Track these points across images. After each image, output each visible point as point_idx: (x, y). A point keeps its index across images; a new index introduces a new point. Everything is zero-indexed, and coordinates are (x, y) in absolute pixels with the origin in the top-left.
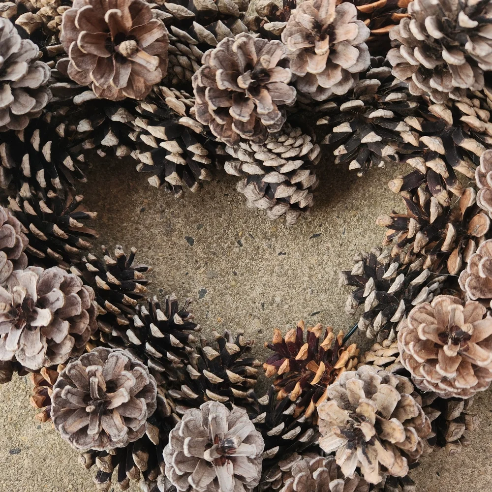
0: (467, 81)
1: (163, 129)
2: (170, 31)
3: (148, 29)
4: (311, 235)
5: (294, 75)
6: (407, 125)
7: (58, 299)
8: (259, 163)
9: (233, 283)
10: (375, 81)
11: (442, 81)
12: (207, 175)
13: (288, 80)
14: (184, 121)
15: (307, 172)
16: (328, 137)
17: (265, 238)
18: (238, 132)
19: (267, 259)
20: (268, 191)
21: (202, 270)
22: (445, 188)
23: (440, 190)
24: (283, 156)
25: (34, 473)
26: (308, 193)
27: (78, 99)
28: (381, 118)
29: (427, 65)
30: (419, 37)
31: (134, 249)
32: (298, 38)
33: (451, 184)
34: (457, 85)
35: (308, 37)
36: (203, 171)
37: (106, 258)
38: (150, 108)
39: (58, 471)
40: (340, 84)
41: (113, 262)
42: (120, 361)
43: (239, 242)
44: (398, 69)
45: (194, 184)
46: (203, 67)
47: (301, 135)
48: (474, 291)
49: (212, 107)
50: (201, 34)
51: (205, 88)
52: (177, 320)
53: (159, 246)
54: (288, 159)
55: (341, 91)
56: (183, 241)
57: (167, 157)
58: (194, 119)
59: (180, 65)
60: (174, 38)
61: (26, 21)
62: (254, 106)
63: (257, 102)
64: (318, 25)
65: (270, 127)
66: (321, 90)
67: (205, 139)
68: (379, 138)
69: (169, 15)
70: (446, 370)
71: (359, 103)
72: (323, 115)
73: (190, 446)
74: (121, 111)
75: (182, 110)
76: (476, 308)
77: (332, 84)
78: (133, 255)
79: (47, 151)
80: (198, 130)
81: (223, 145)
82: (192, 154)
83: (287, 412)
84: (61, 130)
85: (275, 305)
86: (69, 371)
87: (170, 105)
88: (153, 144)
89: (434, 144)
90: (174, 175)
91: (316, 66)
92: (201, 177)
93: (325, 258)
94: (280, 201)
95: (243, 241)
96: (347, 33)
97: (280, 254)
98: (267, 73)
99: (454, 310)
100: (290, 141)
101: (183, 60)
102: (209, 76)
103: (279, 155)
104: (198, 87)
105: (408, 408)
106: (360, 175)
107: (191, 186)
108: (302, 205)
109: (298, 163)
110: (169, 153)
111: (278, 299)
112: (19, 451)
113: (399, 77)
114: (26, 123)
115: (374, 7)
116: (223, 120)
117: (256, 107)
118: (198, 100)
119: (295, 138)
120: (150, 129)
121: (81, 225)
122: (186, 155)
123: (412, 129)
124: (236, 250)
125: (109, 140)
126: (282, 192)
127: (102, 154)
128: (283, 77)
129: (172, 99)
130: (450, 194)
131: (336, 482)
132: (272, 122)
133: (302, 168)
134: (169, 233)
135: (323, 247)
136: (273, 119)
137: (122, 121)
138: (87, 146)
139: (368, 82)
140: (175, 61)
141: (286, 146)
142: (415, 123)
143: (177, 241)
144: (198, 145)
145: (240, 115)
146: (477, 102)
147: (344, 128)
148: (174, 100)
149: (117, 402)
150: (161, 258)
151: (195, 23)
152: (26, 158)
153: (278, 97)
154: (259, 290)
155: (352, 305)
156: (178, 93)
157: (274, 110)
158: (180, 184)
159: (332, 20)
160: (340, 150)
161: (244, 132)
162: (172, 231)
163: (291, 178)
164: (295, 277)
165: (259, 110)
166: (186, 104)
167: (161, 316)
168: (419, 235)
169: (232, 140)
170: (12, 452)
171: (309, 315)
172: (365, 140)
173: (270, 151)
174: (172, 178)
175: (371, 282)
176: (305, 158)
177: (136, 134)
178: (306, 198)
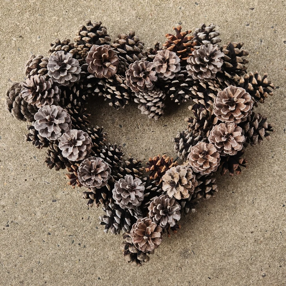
0: (209, 76)
1: (115, 87)
2: (119, 57)
3: (113, 58)
4: (164, 125)
5: (156, 73)
6: (193, 88)
7: (83, 138)
8: (146, 99)
9: (135, 142)
10: (182, 75)
11: (202, 76)
12: (128, 103)
13: (155, 75)
14: (122, 85)
15: (161, 102)
16: (168, 91)
17: (147, 126)
18: (139, 89)
19: (148, 133)
20: (148, 108)
21: (125, 137)
22: (206, 109)
23: (204, 110)
24: (153, 97)
25: (61, 209)
26: (161, 110)
27: (89, 77)
28: (185, 86)
29: (196, 71)
30: (194, 63)
31: (102, 127)
32: (158, 62)
33: (207, 108)
34: (205, 77)
35: (161, 62)
36: (127, 101)
37: (94, 129)
38: (111, 81)
39: (70, 209)
40: (171, 75)
41: (97, 130)
42: (100, 160)
43: (138, 127)
44: (189, 71)
45: (124, 106)
46: (129, 69)
47: (160, 90)
48: (211, 141)
49: (131, 82)
50: (128, 59)
51: (130, 76)
52: (117, 150)
53: (110, 128)
54: (155, 98)
55: (171, 78)
56: (118, 126)
57: (116, 96)
58: (125, 85)
59: (121, 67)
60: (120, 59)
61: (72, 52)
62: (144, 82)
63: (145, 81)
64: (164, 59)
65: (149, 88)
66: (165, 77)
67: (129, 91)
68: (183, 92)
69: (119, 52)
70: (200, 163)
71: (177, 81)
72: (167, 84)
73: (122, 185)
74: (101, 81)
75: (122, 82)
76: (211, 145)
77: (168, 76)
78: (102, 129)
79: (78, 93)
80: (126, 88)
81: (134, 93)
82: (124, 96)
83: (153, 182)
84: (82, 87)
85: (150, 150)
86: (84, 162)
87: (118, 80)
88: (112, 92)
89: (200, 95)
90: (118, 102)
91: (163, 70)
92: (126, 103)
93: (168, 134)
94: (152, 112)
95: (139, 127)
96: (172, 61)
97: (152, 132)
98: (149, 72)
99: (203, 145)
100: (156, 93)
101: (122, 66)
102: (131, 72)
103: (152, 97)
104: (127, 75)
105: (190, 176)
106: (179, 104)
107: (123, 106)
108: (160, 114)
109: (158, 100)
110: (117, 95)
111: (151, 148)
112: (56, 201)
113: (190, 74)
114: (73, 85)
115: (182, 52)
116: (135, 86)
117: (145, 82)
118: (127, 79)
119: (158, 92)
120: (111, 87)
121: (86, 118)
122: (122, 96)
123: (194, 90)
124: (137, 130)
125: (97, 90)
126: (153, 109)
127: (94, 95)
128: (153, 74)
129: (118, 78)
130: (207, 111)
131: (167, 199)
132: (150, 87)
133: (159, 101)
134: (113, 123)
135: (168, 130)
136: (150, 86)
137: (102, 84)
138: (89, 92)
139: (180, 75)
140: (120, 66)
141: (154, 94)
142: (195, 88)
143: (116, 126)
144: (126, 93)
145: (140, 85)
146: (215, 82)
147: (173, 89)
148: (119, 79)
149: (100, 171)
150: (110, 132)
151: (127, 55)
152: (71, 95)
153: (152, 79)
154: (145, 144)
155: (176, 148)
156: (120, 76)
157: (150, 83)
158: (119, 105)
159: (167, 58)
160: (172, 96)
161: (141, 90)
162: (115, 122)
163: (156, 104)
164: (157, 140)
165: (146, 83)
166: (123, 80)
167: (112, 149)
168: (197, 124)
169: (137, 91)
170: (53, 201)
171: (162, 154)
172: (179, 93)
173: (149, 95)
174: (117, 103)
175: (182, 139)
176: (161, 98)
177: (105, 88)
178: (161, 111)
